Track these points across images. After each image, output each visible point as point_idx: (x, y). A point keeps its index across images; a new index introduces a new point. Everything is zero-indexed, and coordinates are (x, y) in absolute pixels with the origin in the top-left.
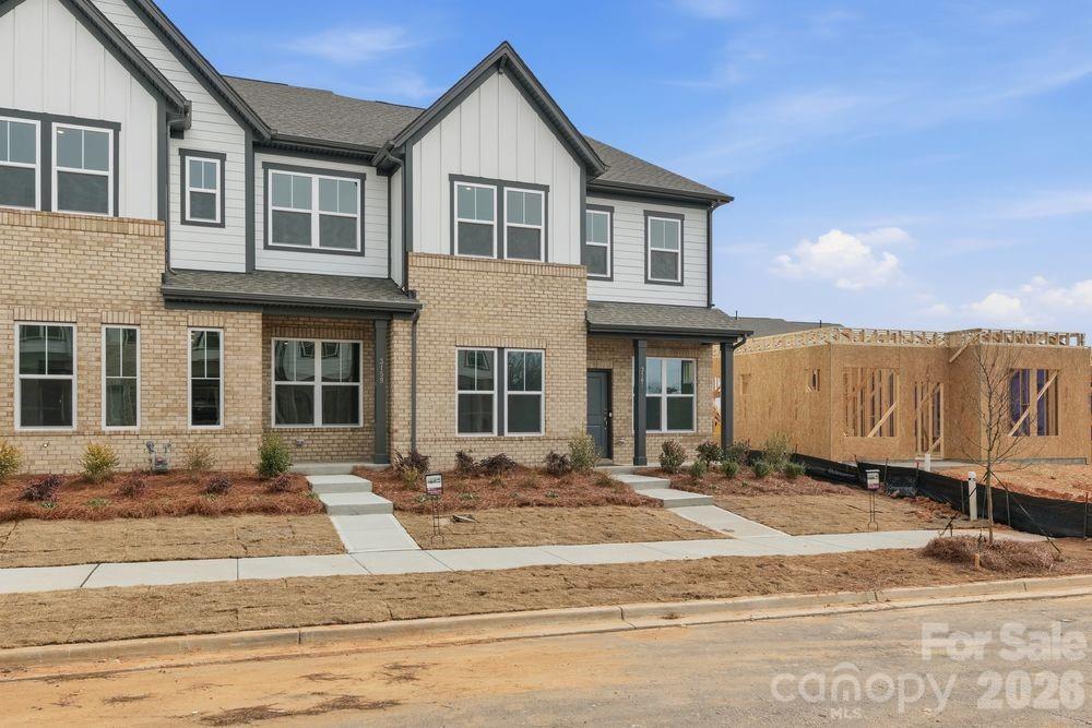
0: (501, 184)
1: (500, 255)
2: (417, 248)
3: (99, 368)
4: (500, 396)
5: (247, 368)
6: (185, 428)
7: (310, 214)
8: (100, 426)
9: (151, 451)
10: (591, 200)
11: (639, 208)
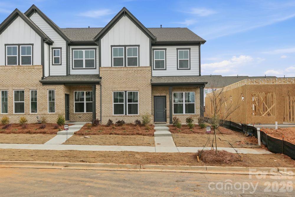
0: (125, 46)
1: (125, 66)
2: (102, 66)
3: (29, 100)
4: (126, 104)
5: (60, 99)
6: (47, 113)
7: (83, 60)
8: (29, 113)
9: (38, 119)
10: (153, 47)
11: (174, 48)
